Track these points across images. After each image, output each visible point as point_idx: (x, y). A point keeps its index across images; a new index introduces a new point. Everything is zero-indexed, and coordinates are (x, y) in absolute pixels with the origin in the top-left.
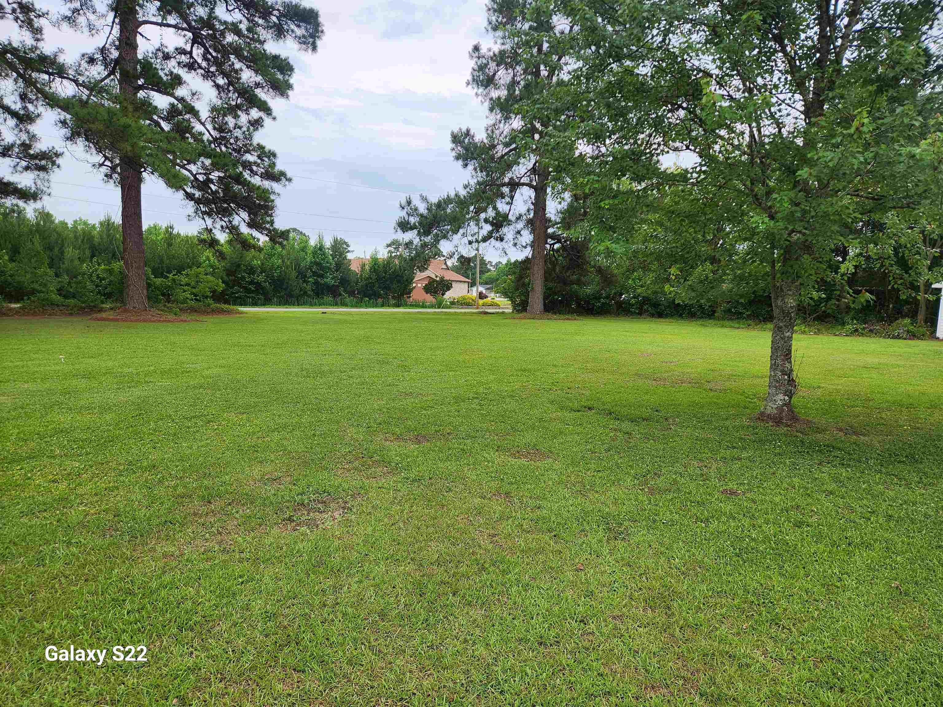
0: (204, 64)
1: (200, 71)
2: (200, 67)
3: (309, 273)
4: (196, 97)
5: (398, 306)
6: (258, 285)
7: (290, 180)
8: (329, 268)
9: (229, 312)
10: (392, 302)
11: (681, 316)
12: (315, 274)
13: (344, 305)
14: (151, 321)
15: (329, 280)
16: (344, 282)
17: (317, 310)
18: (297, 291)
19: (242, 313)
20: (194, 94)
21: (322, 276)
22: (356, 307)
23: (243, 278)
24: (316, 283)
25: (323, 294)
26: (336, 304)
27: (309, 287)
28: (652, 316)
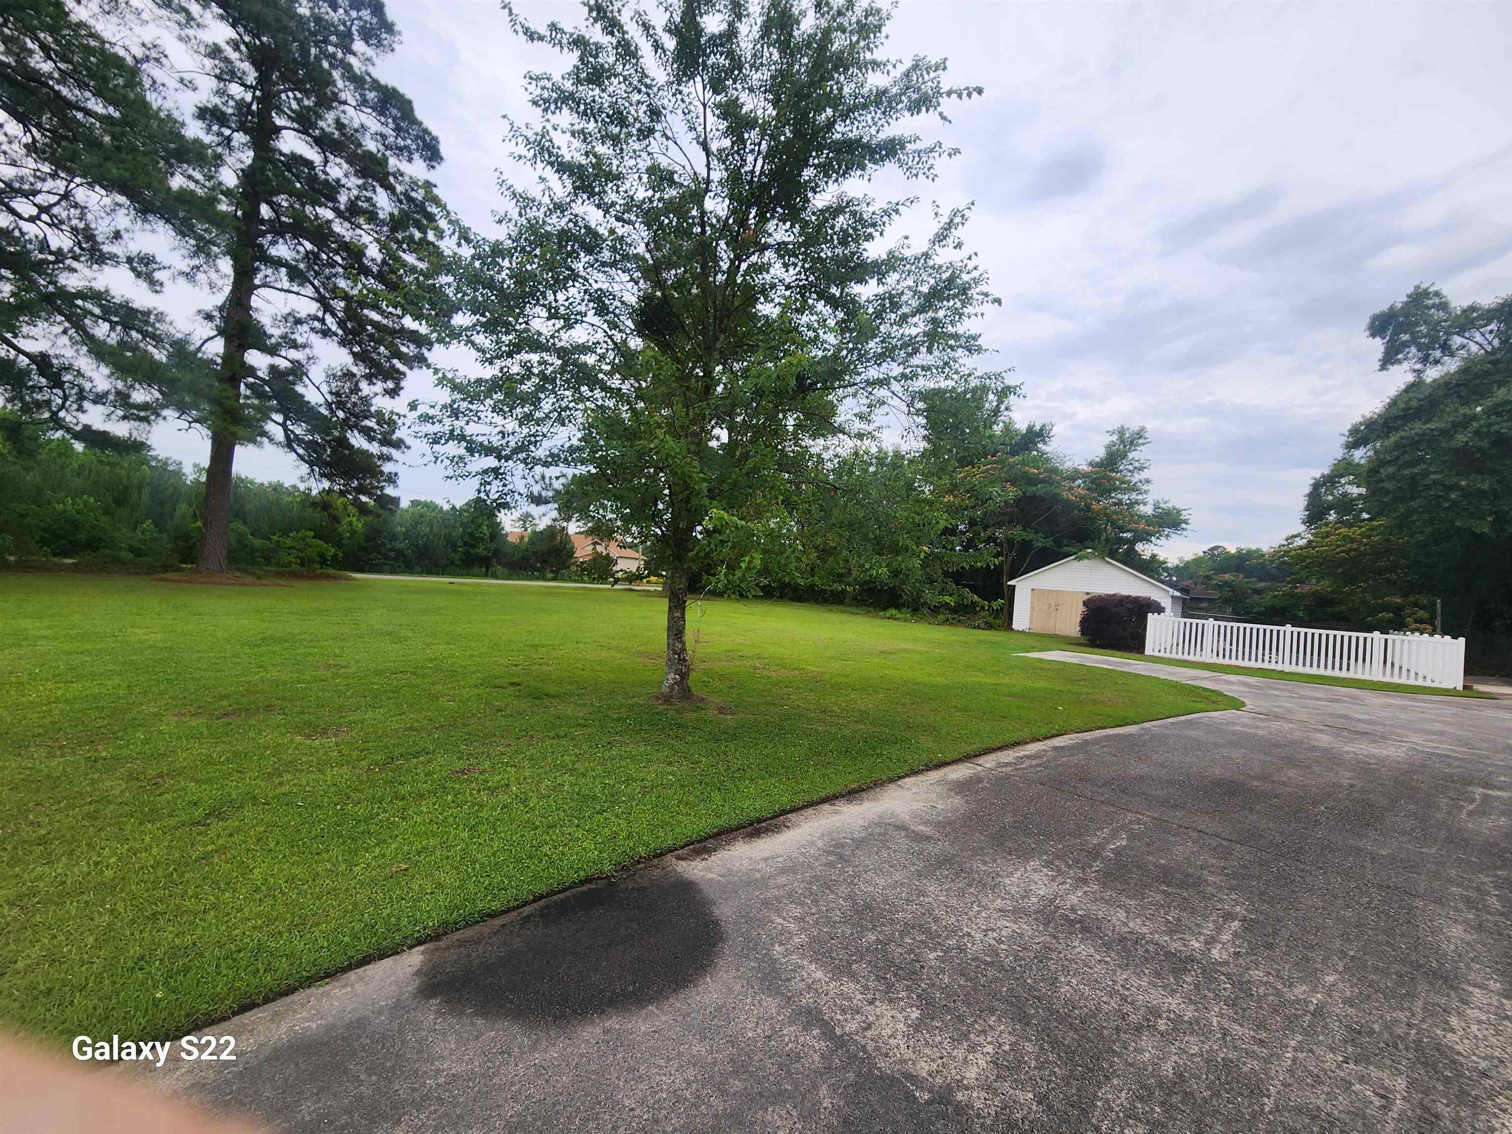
0: (340, 332)
1: (335, 338)
2: (336, 335)
3: (459, 543)
4: (312, 361)
5: (554, 579)
6: (399, 552)
7: (408, 448)
8: (483, 539)
9: (335, 578)
10: (550, 576)
11: (816, 601)
12: (466, 544)
13: (495, 576)
14: (222, 584)
15: (481, 551)
16: (497, 553)
17: (443, 581)
18: (444, 561)
19: (355, 579)
20: (309, 359)
21: (473, 546)
22: (508, 579)
23: (383, 544)
24: (467, 553)
25: (473, 564)
26: (486, 575)
27: (457, 557)
28: (792, 600)
